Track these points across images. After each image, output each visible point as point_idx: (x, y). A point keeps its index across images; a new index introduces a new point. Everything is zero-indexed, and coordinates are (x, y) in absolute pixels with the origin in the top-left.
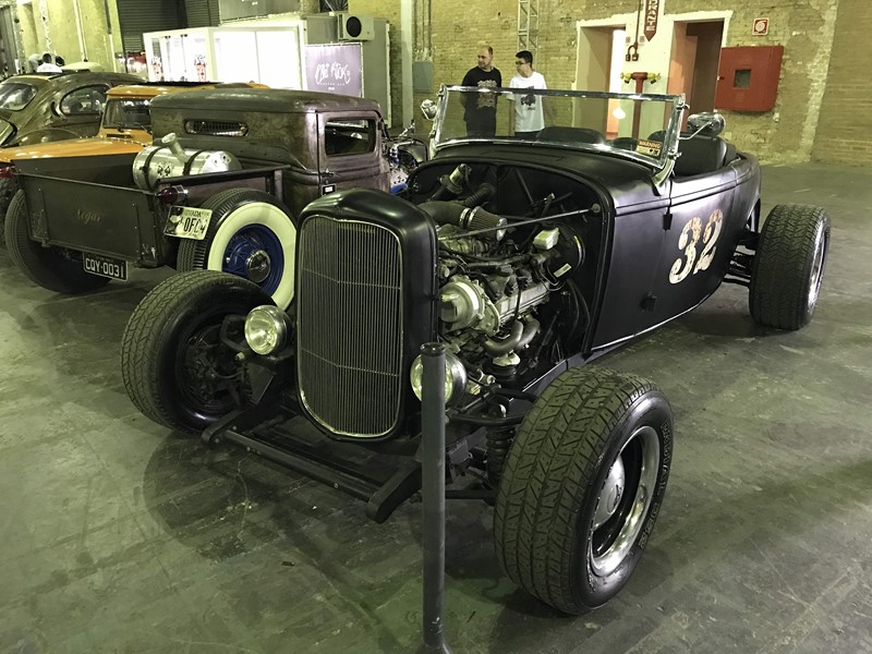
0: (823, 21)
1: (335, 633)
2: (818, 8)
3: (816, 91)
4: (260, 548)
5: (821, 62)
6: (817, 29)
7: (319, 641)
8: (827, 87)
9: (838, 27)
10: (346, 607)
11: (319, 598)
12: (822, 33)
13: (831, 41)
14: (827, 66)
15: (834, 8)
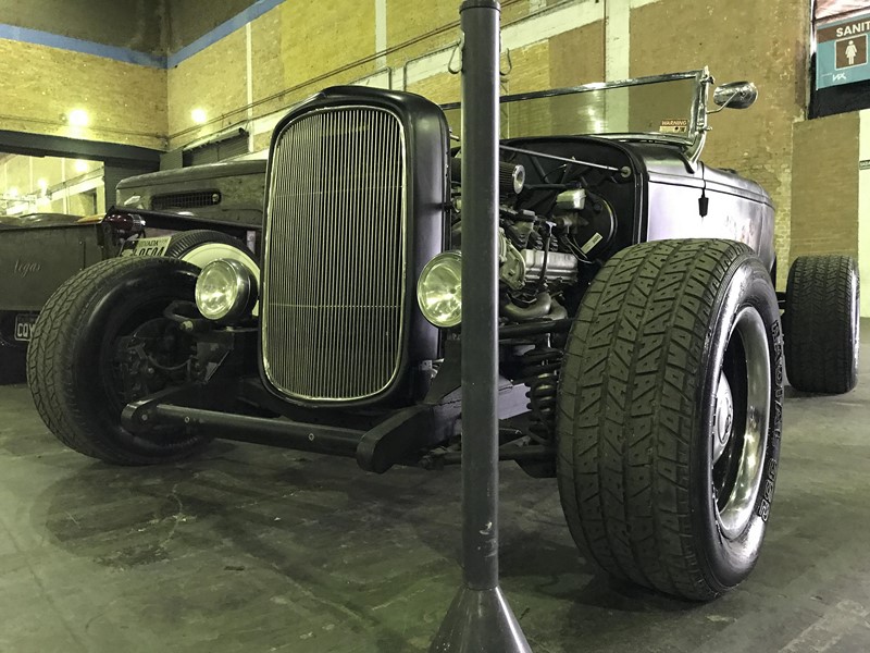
0: (780, 182)
1: (304, 637)
2: (773, 171)
3: (783, 246)
4: (192, 555)
5: (783, 219)
6: (775, 190)
7: (278, 645)
8: (792, 243)
9: (794, 187)
10: (321, 609)
11: (279, 600)
12: (780, 193)
13: (789, 200)
14: (789, 223)
15: (788, 171)
